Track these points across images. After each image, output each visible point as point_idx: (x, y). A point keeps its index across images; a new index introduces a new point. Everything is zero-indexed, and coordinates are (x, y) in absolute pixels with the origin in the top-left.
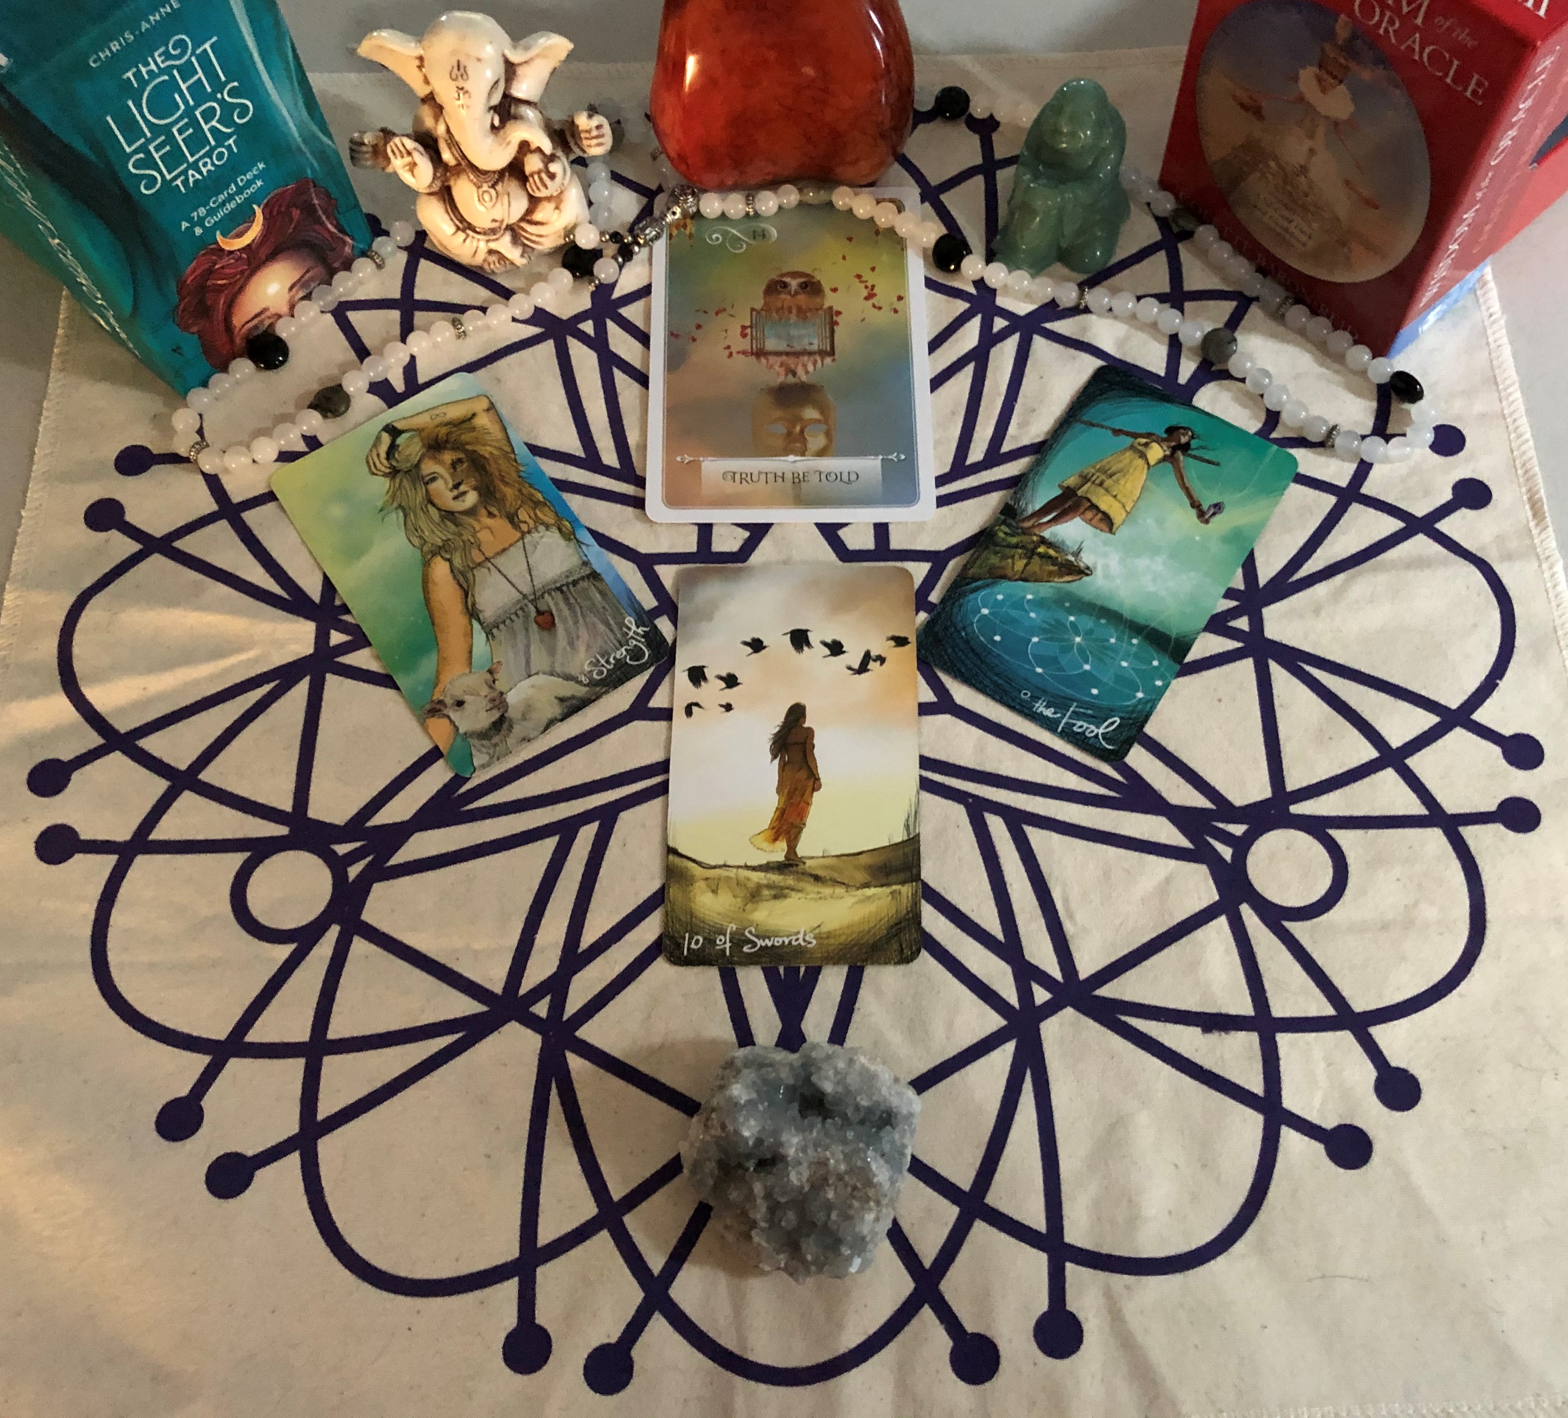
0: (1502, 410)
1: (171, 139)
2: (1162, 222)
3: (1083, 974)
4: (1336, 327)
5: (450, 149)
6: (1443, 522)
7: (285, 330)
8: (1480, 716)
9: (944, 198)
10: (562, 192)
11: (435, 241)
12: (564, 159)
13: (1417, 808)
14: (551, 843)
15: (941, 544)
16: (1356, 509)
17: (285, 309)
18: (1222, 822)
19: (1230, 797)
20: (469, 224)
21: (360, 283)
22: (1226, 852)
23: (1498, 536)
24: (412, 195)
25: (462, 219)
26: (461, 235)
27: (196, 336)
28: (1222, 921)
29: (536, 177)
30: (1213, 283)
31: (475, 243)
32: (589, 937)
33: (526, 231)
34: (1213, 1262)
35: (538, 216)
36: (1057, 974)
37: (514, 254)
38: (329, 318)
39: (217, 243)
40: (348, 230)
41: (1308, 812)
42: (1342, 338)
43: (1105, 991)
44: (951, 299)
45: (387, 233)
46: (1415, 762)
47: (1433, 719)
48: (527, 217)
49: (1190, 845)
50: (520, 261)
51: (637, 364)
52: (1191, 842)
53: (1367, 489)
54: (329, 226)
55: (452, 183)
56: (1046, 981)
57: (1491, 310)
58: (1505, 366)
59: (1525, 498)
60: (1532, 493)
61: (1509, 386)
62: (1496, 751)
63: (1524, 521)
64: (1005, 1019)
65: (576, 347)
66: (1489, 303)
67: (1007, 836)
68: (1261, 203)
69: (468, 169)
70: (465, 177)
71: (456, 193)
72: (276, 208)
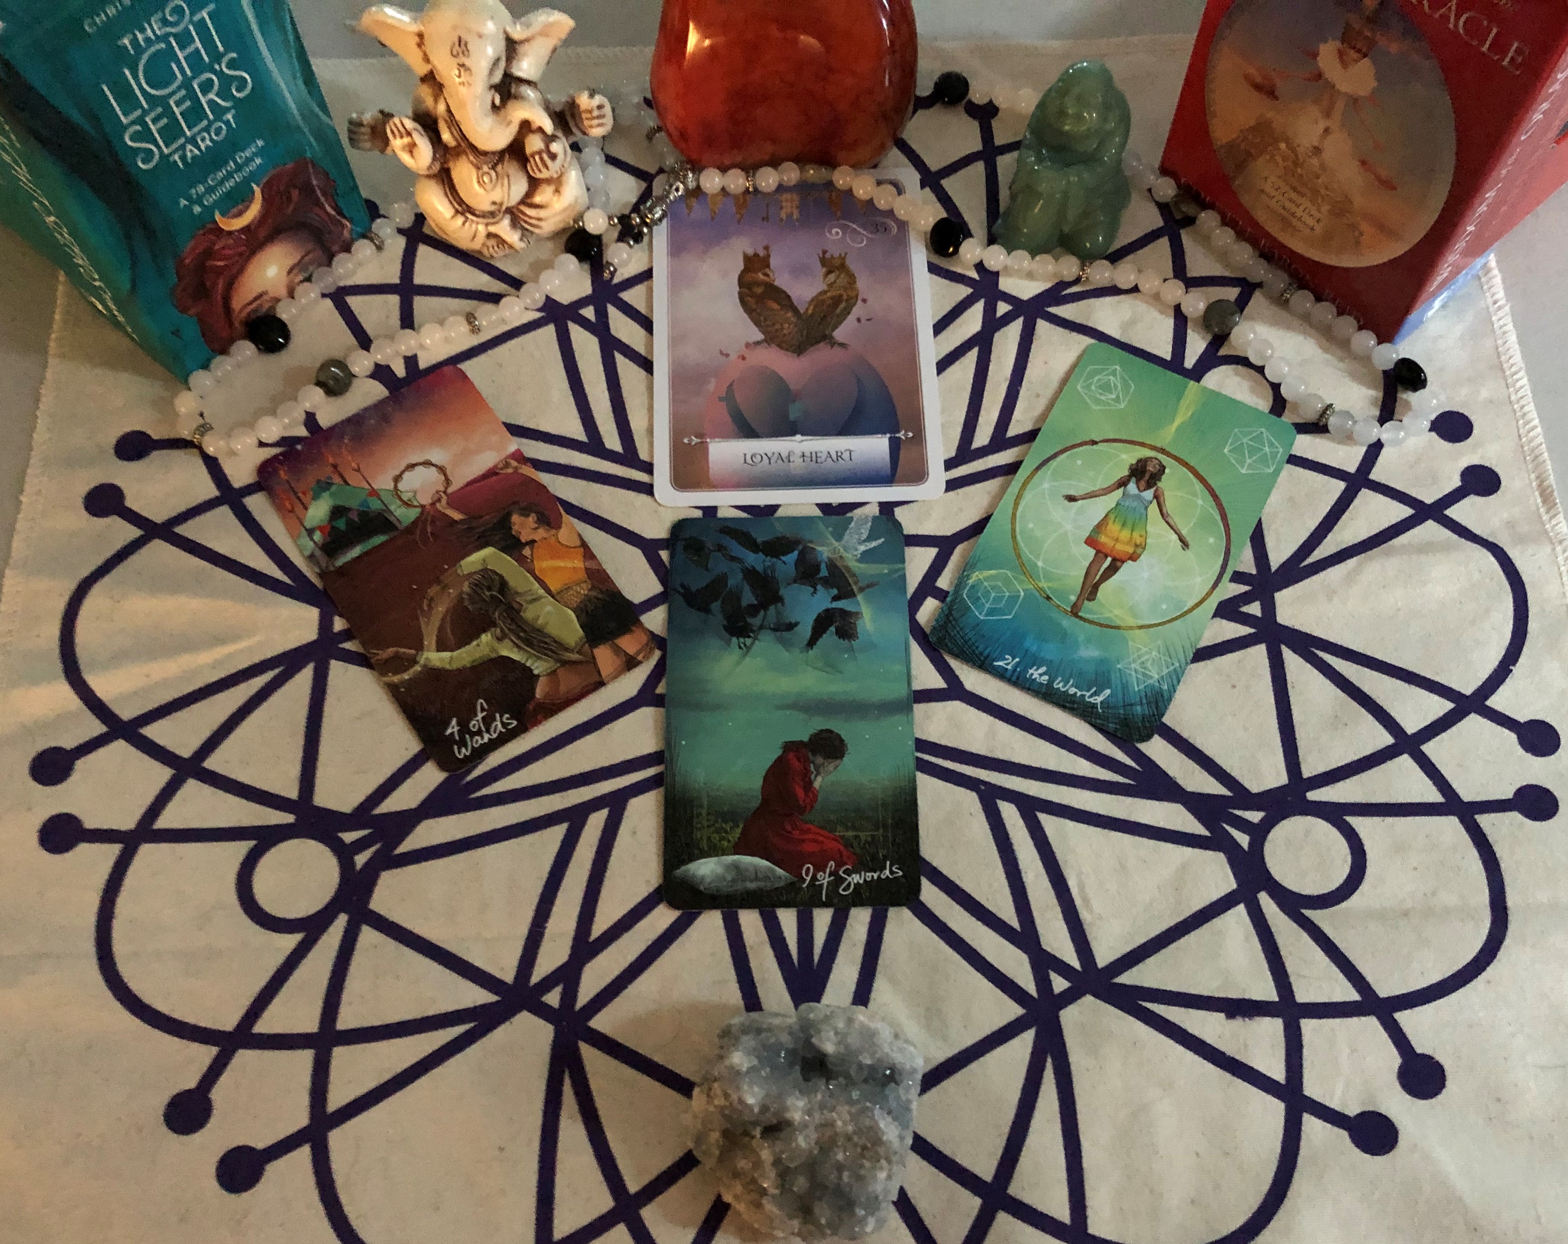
0: (1509, 396)
1: (168, 112)
2: (1164, 208)
3: (1101, 962)
4: (1340, 313)
5: (451, 130)
6: (1453, 508)
7: (285, 313)
8: (1496, 702)
9: (945, 183)
10: (563, 174)
11: (432, 224)
12: (564, 140)
13: (1434, 796)
14: (559, 832)
15: (948, 529)
16: (1365, 495)
17: (283, 292)
18: (1239, 809)
19: (1247, 785)
20: (468, 206)
21: (360, 264)
22: (1243, 840)
23: (1509, 522)
24: (410, 176)
25: (461, 202)
26: (461, 219)
27: (194, 319)
28: (1241, 908)
29: (537, 158)
30: (1217, 270)
31: (474, 226)
32: (600, 926)
33: (525, 215)
35: (537, 199)
36: (1076, 964)
37: (513, 237)
38: (329, 301)
39: (215, 222)
40: (345, 211)
41: (1324, 799)
42: (1347, 324)
43: (1127, 979)
44: (953, 284)
45: (384, 216)
46: (1431, 749)
47: (1449, 706)
48: (526, 199)
49: (1207, 833)
50: (518, 245)
51: (641, 349)
52: (1207, 829)
53: (1376, 475)
54: (328, 208)
55: (451, 165)
56: (1064, 969)
57: (1496, 297)
58: (1511, 352)
59: (1534, 484)
60: (1541, 479)
61: (1516, 373)
62: (1511, 737)
63: (1534, 508)
64: (1024, 1007)
65: (576, 332)
66: (1493, 290)
67: (1021, 822)
68: (1268, 188)
69: (468, 151)
70: (464, 157)
71: (455, 175)
72: (275, 188)
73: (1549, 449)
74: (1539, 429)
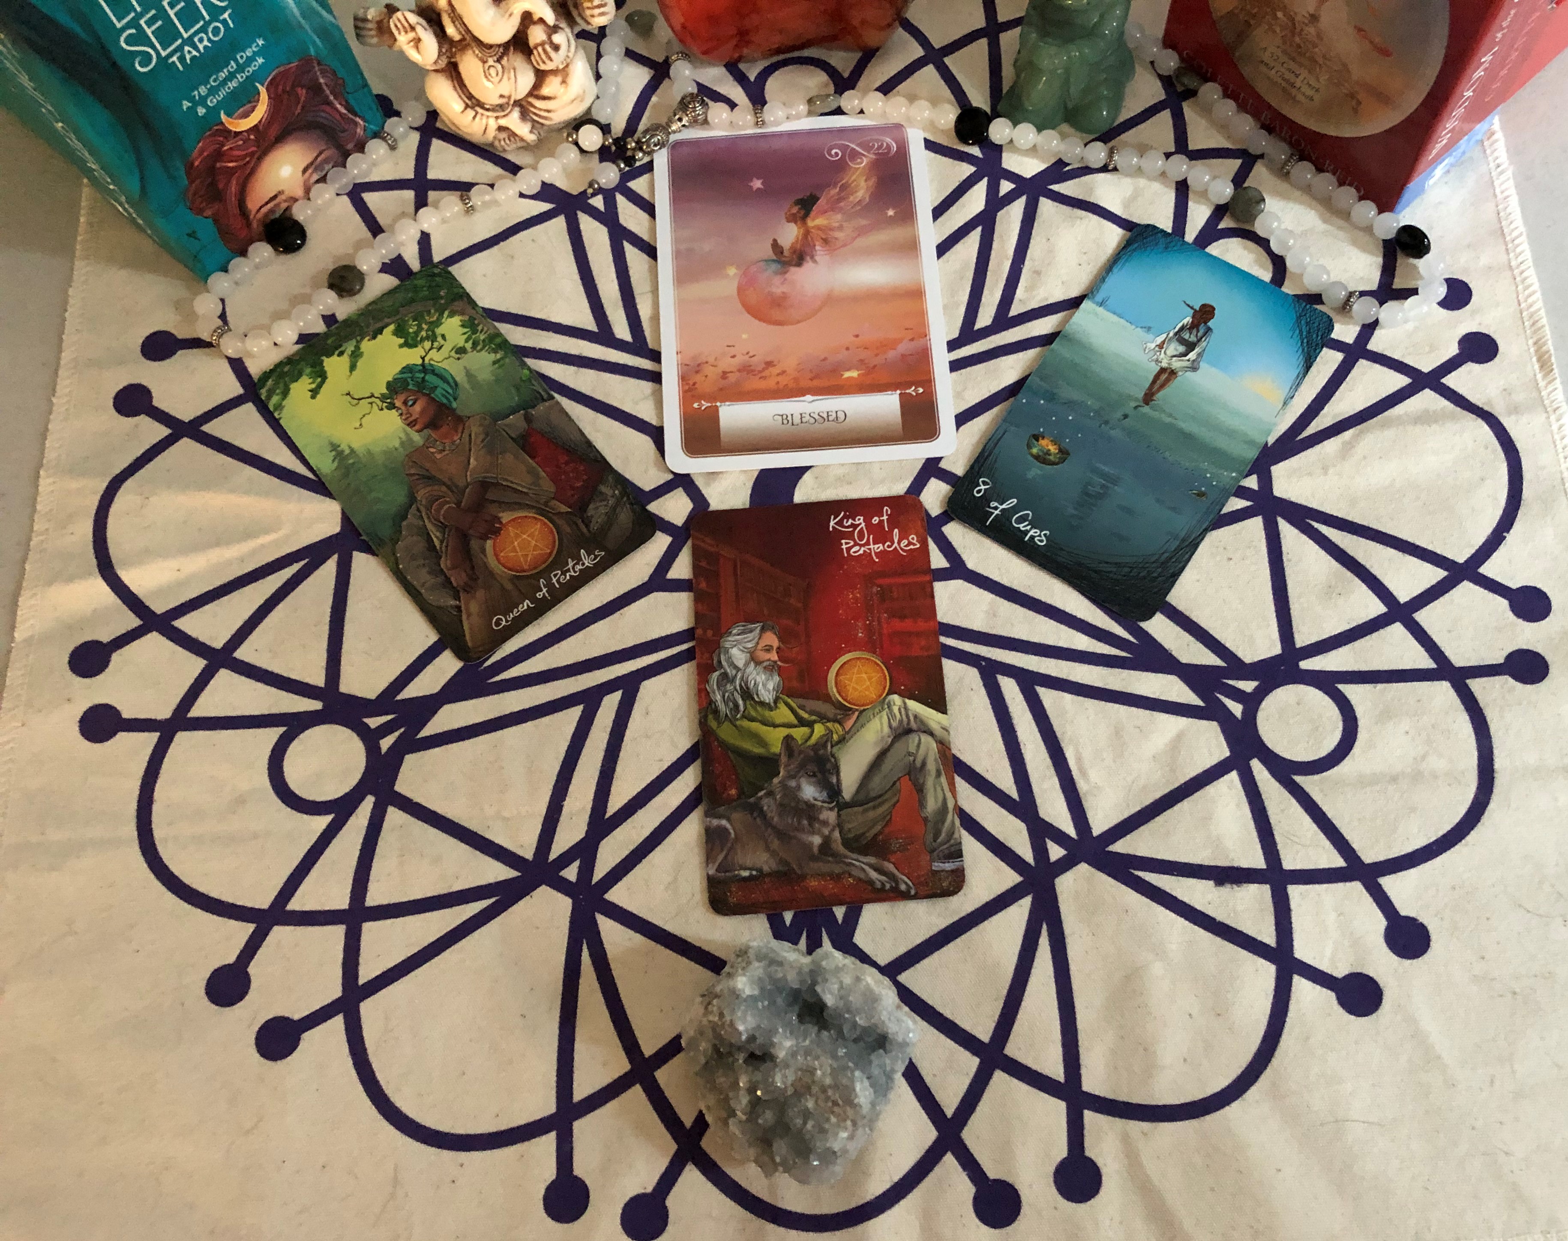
0: (1509, 261)
1: (162, 14)
2: (1166, 81)
3: (1096, 830)
4: (1341, 183)
5: (454, 22)
6: (1450, 375)
7: (300, 213)
8: (1488, 569)
9: (948, 60)
10: (567, 66)
11: (445, 119)
12: (568, 30)
13: (1427, 661)
14: (576, 712)
16: (1363, 365)
17: (299, 192)
18: (1233, 678)
19: (1240, 653)
20: (477, 100)
21: (375, 164)
22: (1236, 709)
23: (1505, 389)
24: (421, 73)
25: (470, 97)
26: (470, 113)
27: (210, 220)
28: (1234, 776)
29: (540, 49)
30: (1218, 141)
31: (484, 121)
32: (615, 803)
33: (535, 107)
34: (1227, 1108)
35: (545, 91)
36: (1071, 831)
37: (523, 130)
38: (345, 199)
39: (222, 123)
40: (357, 109)
41: (1317, 668)
42: (1348, 194)
43: (1120, 847)
44: (957, 163)
45: (398, 114)
46: (1423, 617)
47: (1441, 574)
48: (534, 91)
49: (1200, 703)
50: (531, 138)
51: (646, 236)
52: (1201, 698)
53: (1372, 346)
54: (338, 106)
55: (458, 59)
56: (1060, 837)
57: (1498, 161)
58: (1512, 217)
59: (1532, 350)
60: (1539, 344)
61: (1517, 237)
62: (1503, 603)
63: (1531, 375)
64: (1021, 875)
65: (586, 223)
66: (1496, 154)
67: (1020, 697)
68: (1266, 57)
69: (473, 44)
70: (470, 52)
71: (462, 68)
72: (281, 87)
73: (1547, 312)
74: (1538, 295)
